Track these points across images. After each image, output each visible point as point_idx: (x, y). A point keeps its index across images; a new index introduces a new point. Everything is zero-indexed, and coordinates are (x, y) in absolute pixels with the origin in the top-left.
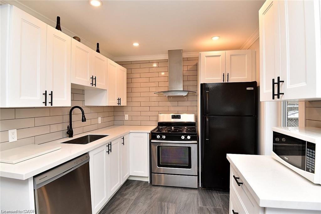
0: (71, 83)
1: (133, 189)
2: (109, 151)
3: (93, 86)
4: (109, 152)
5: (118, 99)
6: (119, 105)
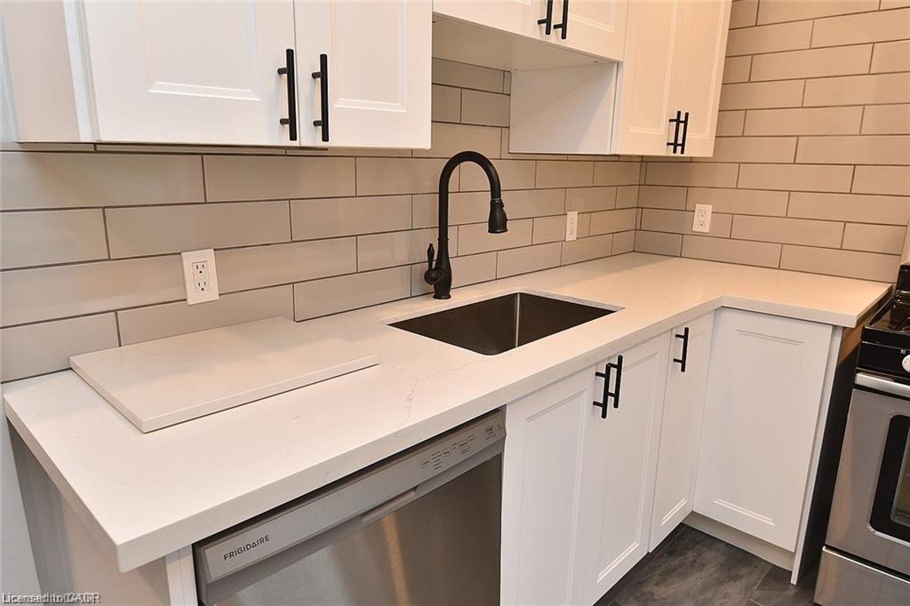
0: (435, 15)
1: (704, 589)
2: (609, 399)
3: (548, 32)
4: (604, 406)
5: (676, 118)
6: (675, 151)
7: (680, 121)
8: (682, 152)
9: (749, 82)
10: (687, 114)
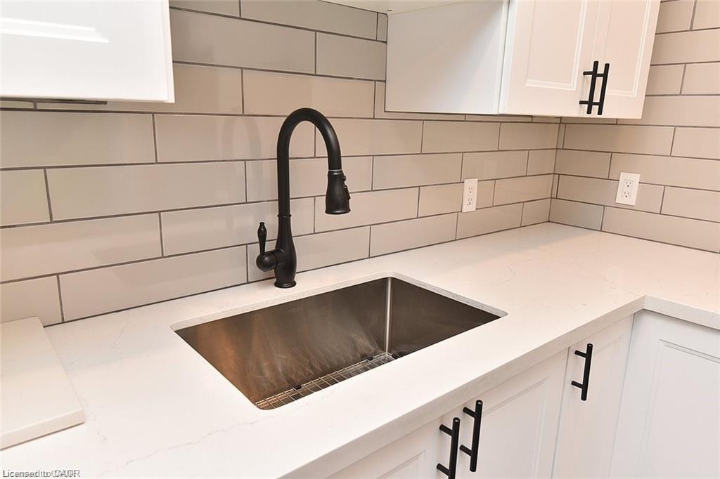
4: (452, 470)
5: (592, 70)
6: (589, 112)
7: (599, 75)
8: (600, 112)
9: (691, 30)
10: (607, 66)
